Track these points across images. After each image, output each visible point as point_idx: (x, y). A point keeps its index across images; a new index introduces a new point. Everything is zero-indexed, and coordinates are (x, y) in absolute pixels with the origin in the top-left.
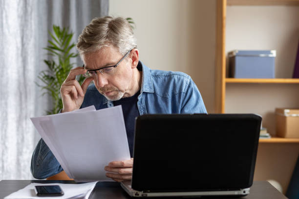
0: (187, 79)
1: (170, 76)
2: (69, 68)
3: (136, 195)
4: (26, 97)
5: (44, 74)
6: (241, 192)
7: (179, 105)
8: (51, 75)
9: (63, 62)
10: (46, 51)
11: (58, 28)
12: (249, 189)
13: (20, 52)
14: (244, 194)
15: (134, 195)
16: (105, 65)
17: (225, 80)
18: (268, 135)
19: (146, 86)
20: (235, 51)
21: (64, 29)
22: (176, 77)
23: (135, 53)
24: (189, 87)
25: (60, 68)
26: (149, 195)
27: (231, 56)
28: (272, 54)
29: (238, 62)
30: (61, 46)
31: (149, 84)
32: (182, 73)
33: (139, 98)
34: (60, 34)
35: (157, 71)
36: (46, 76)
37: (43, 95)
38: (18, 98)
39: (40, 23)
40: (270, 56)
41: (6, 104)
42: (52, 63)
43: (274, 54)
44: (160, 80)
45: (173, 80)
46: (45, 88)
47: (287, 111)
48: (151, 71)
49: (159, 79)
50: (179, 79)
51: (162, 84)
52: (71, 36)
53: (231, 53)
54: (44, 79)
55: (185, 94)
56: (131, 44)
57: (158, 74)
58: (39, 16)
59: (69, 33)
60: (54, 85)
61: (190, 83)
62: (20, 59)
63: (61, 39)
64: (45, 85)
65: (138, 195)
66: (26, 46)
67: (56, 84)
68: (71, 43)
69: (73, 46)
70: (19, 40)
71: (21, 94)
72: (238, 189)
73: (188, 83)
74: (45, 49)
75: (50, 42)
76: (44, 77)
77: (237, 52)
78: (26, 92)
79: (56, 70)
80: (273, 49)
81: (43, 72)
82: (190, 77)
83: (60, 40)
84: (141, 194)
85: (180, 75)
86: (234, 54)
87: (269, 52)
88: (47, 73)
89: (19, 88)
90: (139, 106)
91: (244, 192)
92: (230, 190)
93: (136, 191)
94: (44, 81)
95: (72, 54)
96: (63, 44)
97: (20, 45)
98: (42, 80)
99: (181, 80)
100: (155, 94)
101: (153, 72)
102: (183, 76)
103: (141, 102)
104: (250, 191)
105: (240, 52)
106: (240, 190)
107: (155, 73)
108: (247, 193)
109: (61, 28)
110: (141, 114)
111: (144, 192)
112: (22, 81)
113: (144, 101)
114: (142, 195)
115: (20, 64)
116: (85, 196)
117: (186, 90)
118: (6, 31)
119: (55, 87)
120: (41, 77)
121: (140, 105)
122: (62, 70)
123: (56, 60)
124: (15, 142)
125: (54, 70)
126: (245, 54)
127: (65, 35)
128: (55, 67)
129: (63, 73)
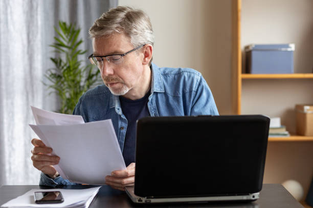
0: (198, 76)
1: (179, 74)
2: (76, 66)
3: (139, 201)
4: (33, 96)
5: (51, 72)
6: (250, 197)
7: (189, 105)
8: (58, 73)
9: (70, 60)
10: (53, 49)
11: (65, 24)
12: (258, 193)
13: (26, 49)
14: (253, 199)
15: (137, 202)
16: (113, 52)
17: (241, 76)
18: (286, 133)
19: (156, 85)
20: (251, 45)
21: (71, 25)
22: (186, 74)
23: (149, 48)
24: (199, 85)
25: (68, 65)
26: (153, 201)
27: (247, 50)
28: (290, 47)
29: (255, 57)
30: (68, 43)
31: (159, 83)
32: (193, 70)
33: (150, 99)
34: (66, 30)
35: (166, 69)
36: (52, 74)
37: (50, 94)
38: (25, 98)
39: (46, 19)
40: (289, 49)
41: (12, 104)
42: (59, 61)
43: (292, 47)
44: (170, 78)
45: (183, 78)
46: (51, 86)
47: (307, 108)
48: (160, 69)
49: (168, 78)
50: (189, 77)
51: (172, 83)
52: (79, 31)
53: (247, 47)
54: (51, 78)
55: (195, 93)
56: (145, 38)
57: (167, 72)
58: (45, 11)
59: (77, 29)
60: (61, 85)
61: (201, 81)
62: (26, 57)
63: (68, 35)
64: (52, 84)
65: (142, 201)
66: (32, 43)
67: (63, 82)
68: (79, 39)
69: (81, 42)
70: (25, 36)
71: (27, 93)
72: (247, 194)
73: (199, 81)
74: (51, 46)
75: (56, 39)
76: (50, 76)
77: (254, 46)
78: (33, 92)
79: (63, 67)
80: (292, 43)
81: (49, 70)
82: (200, 74)
83: (67, 37)
84: (144, 200)
85: (190, 72)
86: (251, 48)
87: (287, 46)
88: (54, 72)
89: (25, 87)
90: (149, 106)
91: (254, 197)
92: (238, 195)
93: (139, 197)
94: (51, 80)
95: (80, 51)
96: (70, 40)
97: (25, 42)
98: (49, 78)
99: (191, 78)
100: (165, 94)
101: (162, 70)
102: (193, 73)
103: (152, 102)
104: (260, 196)
105: (256, 46)
106: (249, 195)
107: (164, 72)
108: (256, 198)
109: (68, 24)
110: (152, 115)
111: (147, 198)
112: (29, 80)
113: (154, 102)
114: (146, 201)
115: (26, 62)
116: (85, 203)
117: (196, 88)
118: (11, 27)
119: (62, 85)
120: (48, 76)
121: (151, 106)
122: (69, 67)
123: (64, 58)
124: (22, 143)
125: (61, 68)
126: (262, 49)
127: (72, 31)
128: (62, 64)
129: (70, 71)
